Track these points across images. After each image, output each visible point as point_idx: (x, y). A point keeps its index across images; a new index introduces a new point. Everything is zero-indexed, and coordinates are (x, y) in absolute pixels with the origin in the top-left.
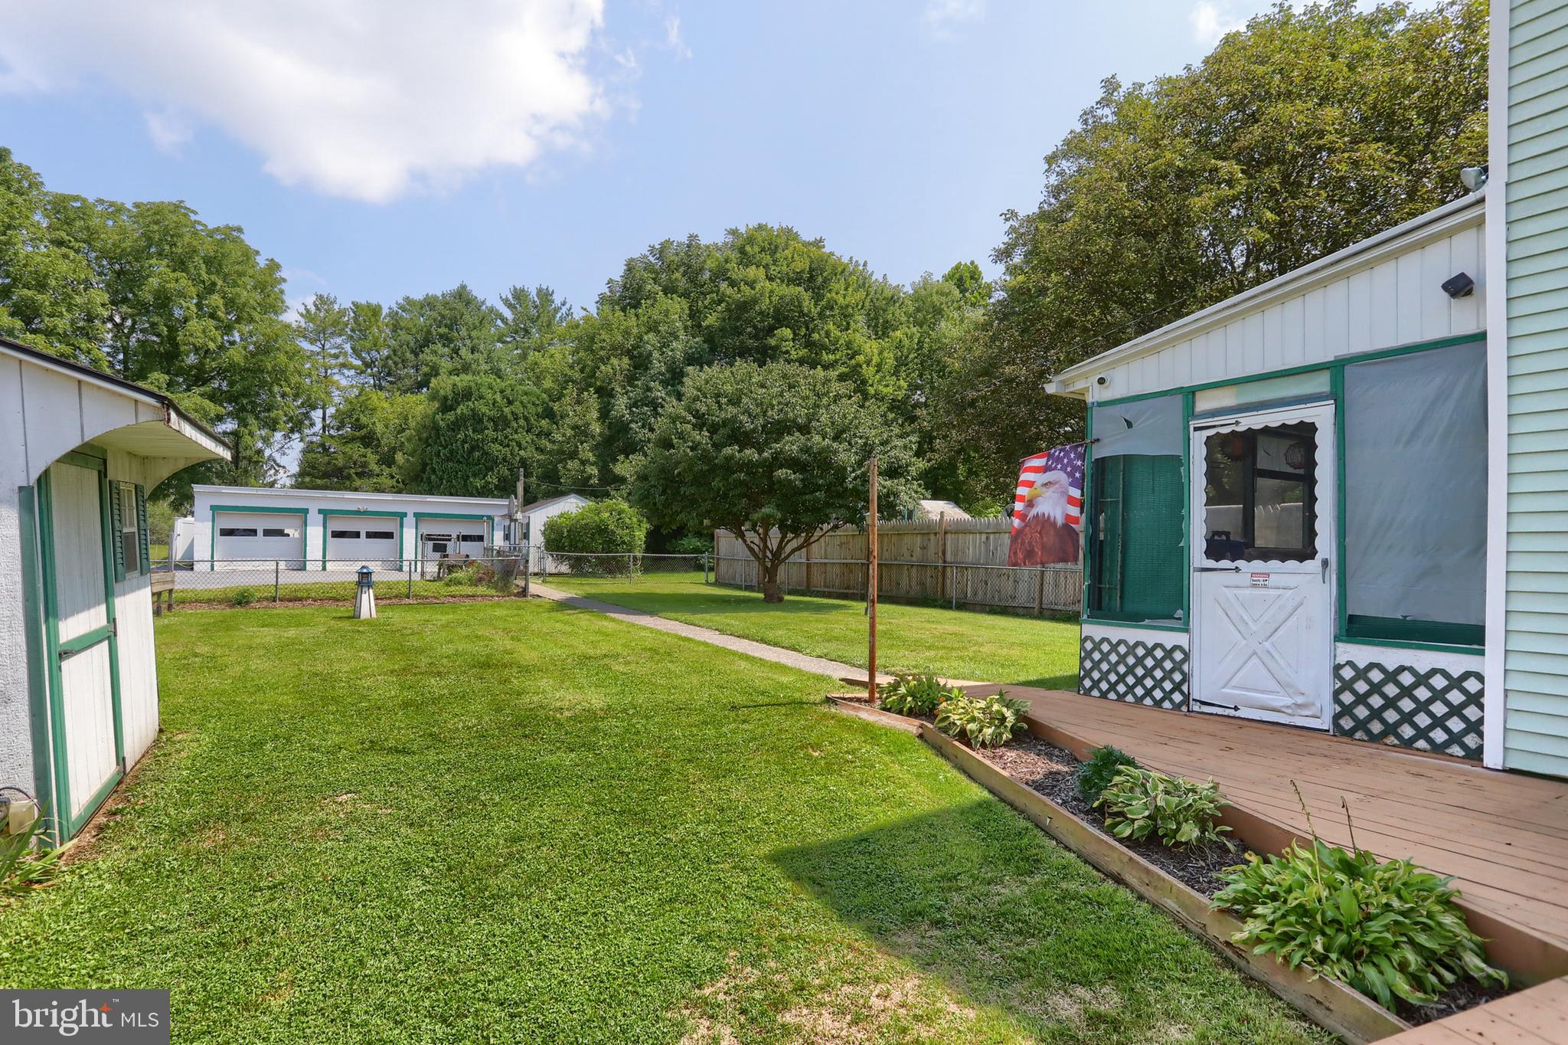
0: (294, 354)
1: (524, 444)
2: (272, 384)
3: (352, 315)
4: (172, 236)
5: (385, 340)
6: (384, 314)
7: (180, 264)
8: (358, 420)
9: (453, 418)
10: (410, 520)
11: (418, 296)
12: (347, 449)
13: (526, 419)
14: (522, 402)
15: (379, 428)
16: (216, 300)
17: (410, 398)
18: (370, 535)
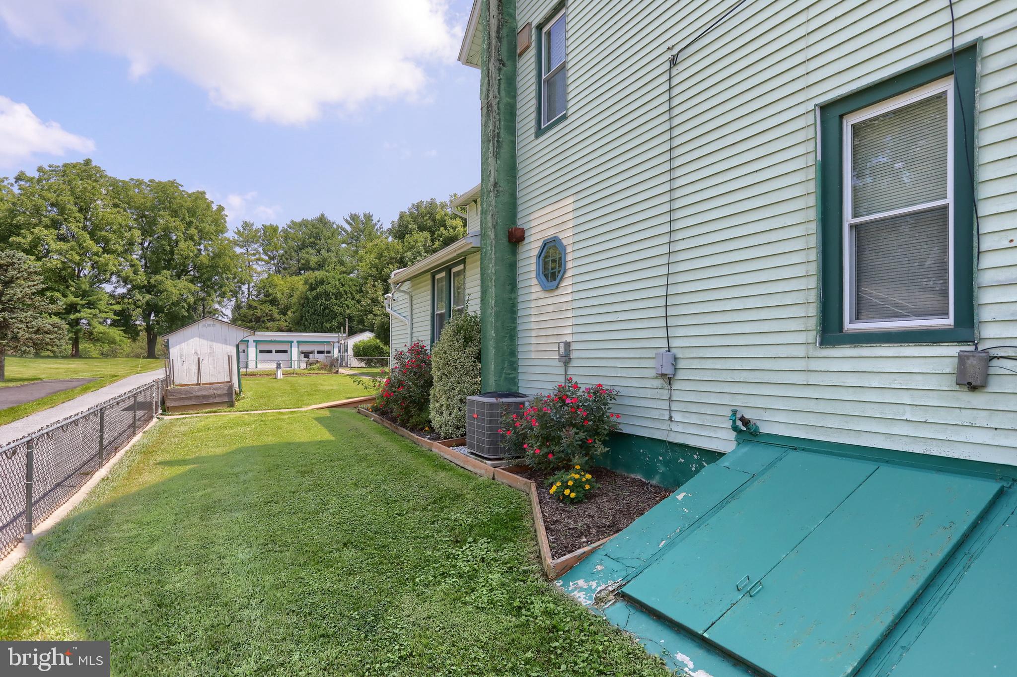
0: (235, 257)
1: (350, 305)
2: (222, 273)
3: (263, 232)
4: (170, 198)
5: (281, 245)
6: (280, 230)
7: (175, 213)
8: (267, 291)
9: (315, 294)
10: (295, 344)
11: (298, 220)
12: (262, 307)
13: (351, 294)
14: (349, 285)
15: (279, 295)
16: (193, 231)
17: (295, 278)
18: (277, 352)
